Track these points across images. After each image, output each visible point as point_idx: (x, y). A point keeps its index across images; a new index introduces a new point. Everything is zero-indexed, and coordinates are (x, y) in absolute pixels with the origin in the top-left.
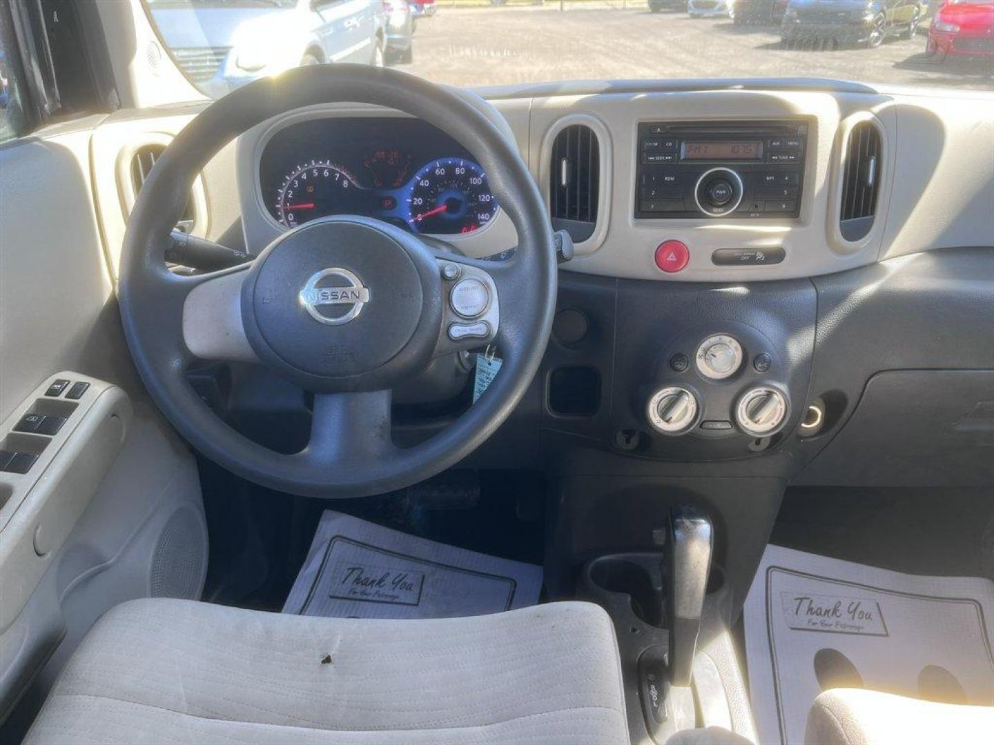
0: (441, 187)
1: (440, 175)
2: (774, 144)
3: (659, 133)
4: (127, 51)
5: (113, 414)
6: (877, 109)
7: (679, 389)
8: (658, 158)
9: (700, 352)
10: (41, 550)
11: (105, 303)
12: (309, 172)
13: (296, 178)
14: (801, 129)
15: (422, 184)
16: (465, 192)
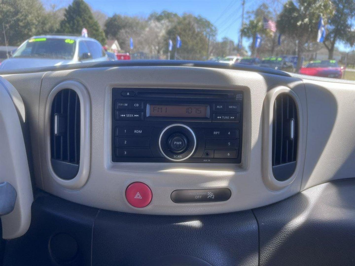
2: (218, 107)
3: (128, 96)
6: (292, 85)
8: (128, 116)
14: (238, 97)
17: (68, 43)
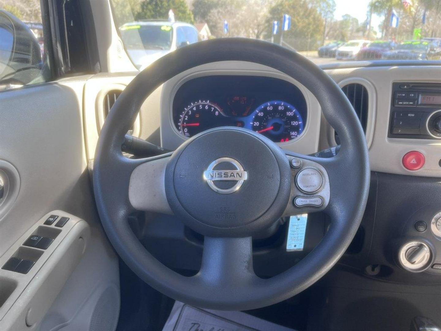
0: (270, 116)
1: (270, 110)
3: (405, 88)
4: (107, 43)
5: (81, 236)
7: (420, 243)
8: (404, 103)
9: (433, 220)
10: (29, 324)
11: (82, 173)
12: (198, 107)
13: (190, 110)
15: (259, 114)
16: (283, 120)
17: (165, 30)
